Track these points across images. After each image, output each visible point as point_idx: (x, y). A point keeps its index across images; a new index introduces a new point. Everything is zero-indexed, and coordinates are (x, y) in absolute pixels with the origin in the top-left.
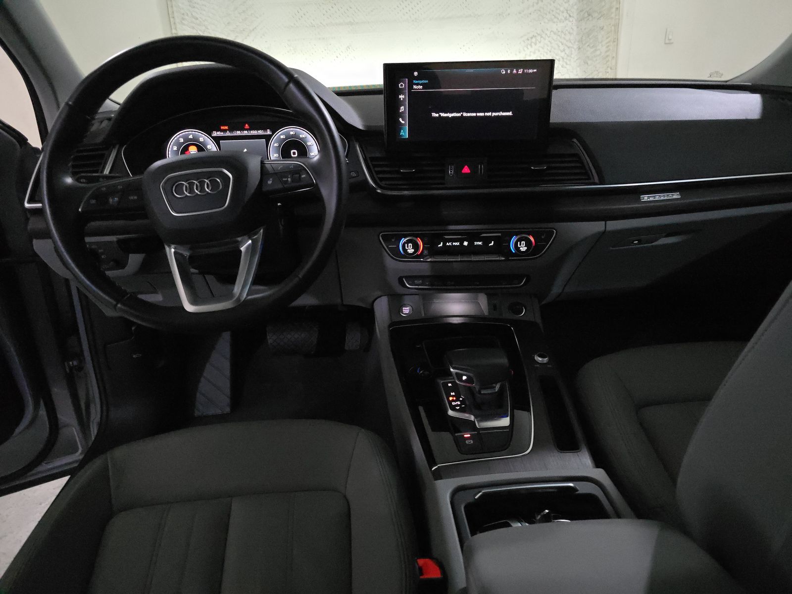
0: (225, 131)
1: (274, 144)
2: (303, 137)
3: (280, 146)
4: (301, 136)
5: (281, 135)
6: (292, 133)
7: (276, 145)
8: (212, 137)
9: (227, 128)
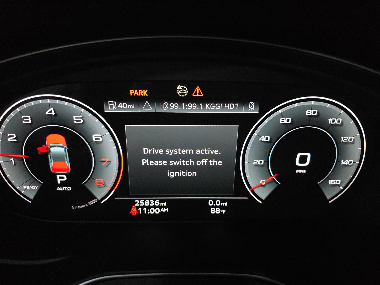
0: (139, 100)
1: (259, 136)
2: (336, 122)
3: (271, 142)
4: (330, 121)
5: (282, 115)
6: (310, 112)
7: (263, 139)
8: (106, 116)
9: (144, 93)
